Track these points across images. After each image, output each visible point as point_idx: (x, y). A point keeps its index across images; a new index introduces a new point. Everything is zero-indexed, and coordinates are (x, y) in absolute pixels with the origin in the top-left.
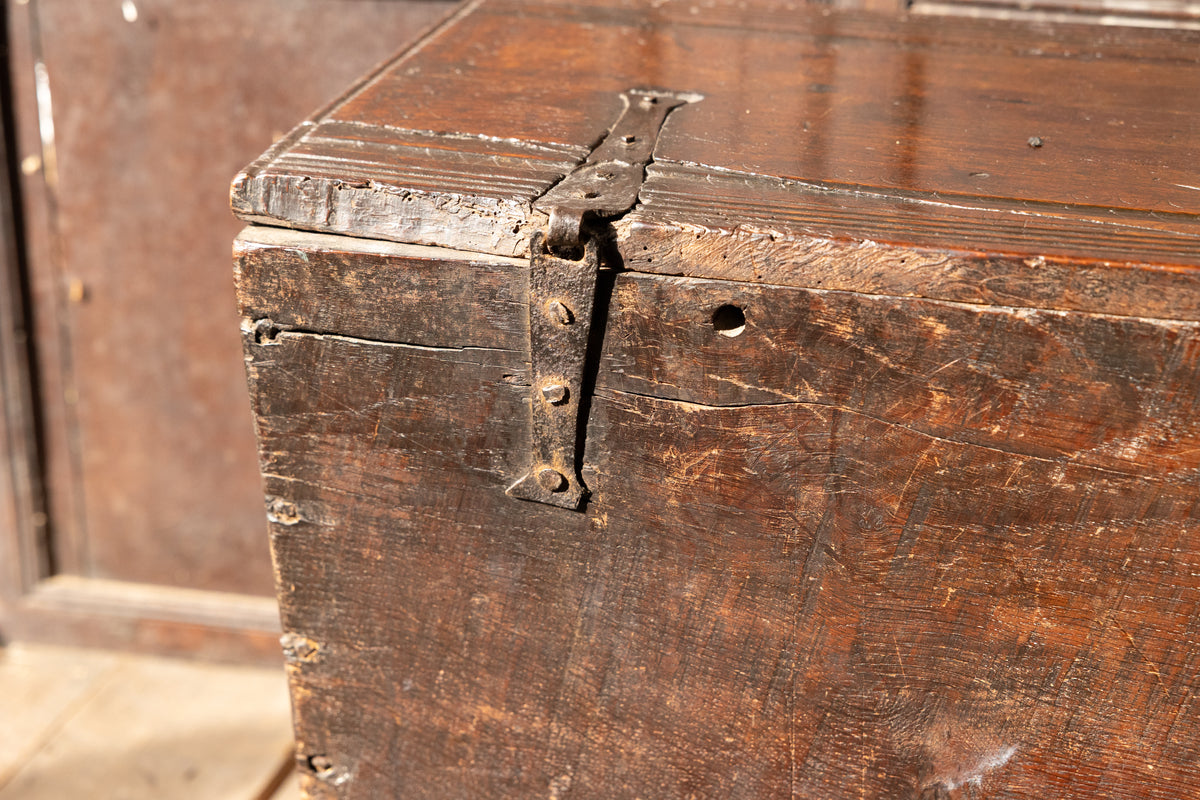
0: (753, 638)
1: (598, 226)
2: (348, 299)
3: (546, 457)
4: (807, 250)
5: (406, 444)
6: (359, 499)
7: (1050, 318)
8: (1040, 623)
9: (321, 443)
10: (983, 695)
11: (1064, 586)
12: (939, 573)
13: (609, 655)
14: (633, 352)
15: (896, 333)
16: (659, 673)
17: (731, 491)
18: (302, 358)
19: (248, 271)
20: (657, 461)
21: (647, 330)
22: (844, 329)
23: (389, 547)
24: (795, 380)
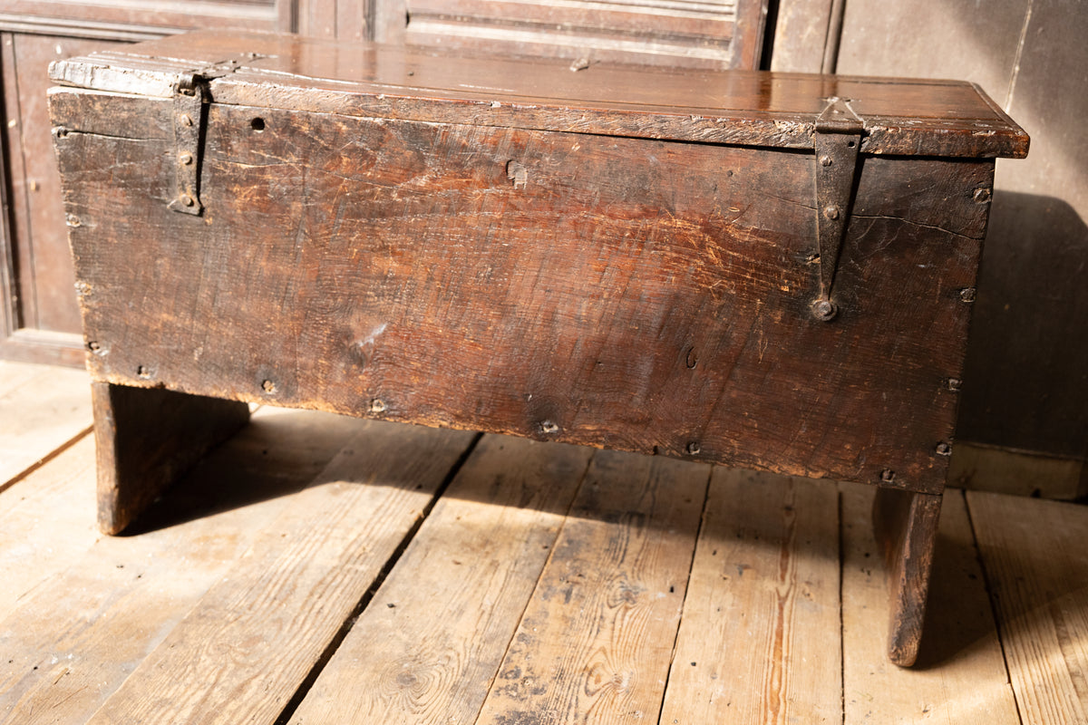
0: (276, 276)
1: (201, 82)
2: (97, 117)
3: (184, 190)
4: (289, 93)
5: (124, 186)
6: (105, 213)
7: (387, 122)
8: (391, 265)
9: (89, 186)
10: (371, 300)
11: (401, 247)
12: (350, 242)
13: (216, 287)
14: (219, 140)
15: (326, 130)
16: (238, 294)
17: (263, 206)
18: (79, 144)
19: (53, 103)
20: (231, 192)
21: (225, 129)
22: (305, 129)
23: (119, 237)
24: (286, 153)
